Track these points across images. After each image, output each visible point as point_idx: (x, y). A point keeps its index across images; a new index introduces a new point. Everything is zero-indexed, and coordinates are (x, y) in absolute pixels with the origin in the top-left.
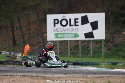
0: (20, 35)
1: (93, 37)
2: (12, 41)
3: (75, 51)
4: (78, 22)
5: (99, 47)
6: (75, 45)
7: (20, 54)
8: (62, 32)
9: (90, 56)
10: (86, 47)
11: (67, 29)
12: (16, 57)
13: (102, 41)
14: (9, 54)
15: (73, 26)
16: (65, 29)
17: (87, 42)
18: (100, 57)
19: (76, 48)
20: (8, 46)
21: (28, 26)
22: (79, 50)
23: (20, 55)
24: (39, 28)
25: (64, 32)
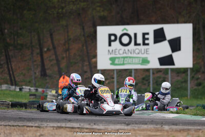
0: (53, 60)
1: (173, 64)
2: (39, 69)
3: (143, 87)
4: (148, 39)
5: (183, 80)
6: (144, 76)
7: (52, 91)
8: (122, 56)
10: (161, 79)
11: (130, 50)
12: (47, 96)
13: (187, 71)
14: (34, 91)
15: (139, 45)
16: (127, 51)
17: (162, 72)
18: (184, 97)
19: (145, 82)
20: (33, 77)
21: (67, 46)
22: (149, 85)
23: (54, 92)
24: (85, 48)
25: (125, 55)
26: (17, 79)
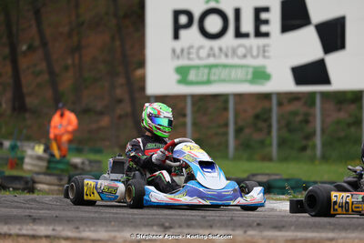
0: (41, 72)
1: (327, 81)
2: (9, 95)
3: (257, 137)
4: (266, 22)
6: (258, 110)
7: (37, 147)
8: (205, 61)
9: (315, 155)
10: (298, 119)
11: (224, 49)
12: (22, 159)
13: (361, 98)
15: (247, 35)
16: (217, 51)
17: (303, 101)
19: (261, 124)
21: (75, 38)
22: (269, 132)
23: (39, 150)
24: (118, 43)
25: (212, 61)
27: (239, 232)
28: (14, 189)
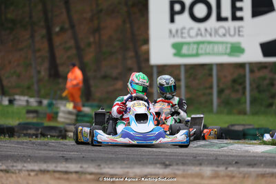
2: (46, 65)
3: (234, 96)
4: (241, 9)
6: (235, 76)
7: (68, 105)
8: (194, 40)
10: (266, 82)
11: (209, 30)
12: (57, 113)
14: (35, 104)
15: (226, 19)
16: (203, 31)
17: (269, 69)
19: (237, 87)
20: (35, 80)
21: (96, 22)
22: (244, 93)
23: (70, 106)
24: (128, 25)
25: (199, 39)
26: (5, 82)
27: (222, 169)
28: (52, 136)
